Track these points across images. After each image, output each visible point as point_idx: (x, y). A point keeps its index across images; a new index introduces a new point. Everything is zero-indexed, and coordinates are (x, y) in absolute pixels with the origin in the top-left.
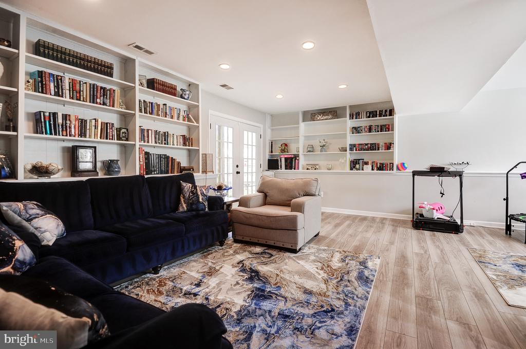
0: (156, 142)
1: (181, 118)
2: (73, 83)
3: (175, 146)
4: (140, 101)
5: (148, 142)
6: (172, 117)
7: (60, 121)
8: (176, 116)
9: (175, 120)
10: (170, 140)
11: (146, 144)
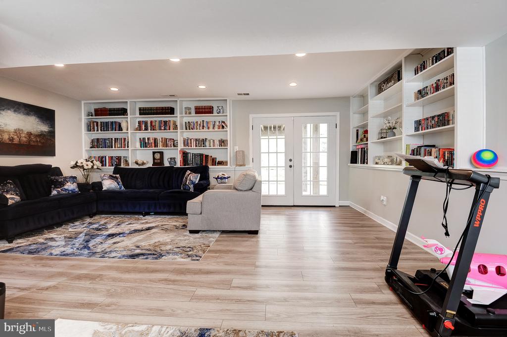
0: (196, 146)
1: (216, 127)
2: (151, 122)
3: (212, 147)
4: (186, 123)
5: (191, 147)
6: (208, 128)
7: (147, 141)
8: (211, 127)
9: (211, 129)
10: (207, 143)
11: (190, 148)
